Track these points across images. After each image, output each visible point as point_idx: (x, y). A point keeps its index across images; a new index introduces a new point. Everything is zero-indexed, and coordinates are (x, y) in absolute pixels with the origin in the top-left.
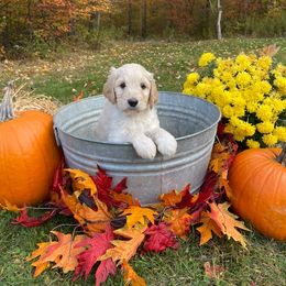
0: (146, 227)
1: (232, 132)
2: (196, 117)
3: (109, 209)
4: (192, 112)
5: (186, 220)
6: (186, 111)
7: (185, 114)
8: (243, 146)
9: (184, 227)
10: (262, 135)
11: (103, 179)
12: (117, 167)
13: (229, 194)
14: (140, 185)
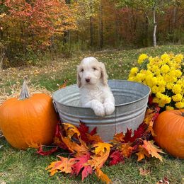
2: (137, 95)
3: (87, 145)
4: (135, 92)
6: (131, 91)
7: (130, 93)
8: (163, 109)
10: (175, 103)
11: (83, 128)
12: (91, 121)
13: (153, 134)
14: (104, 131)
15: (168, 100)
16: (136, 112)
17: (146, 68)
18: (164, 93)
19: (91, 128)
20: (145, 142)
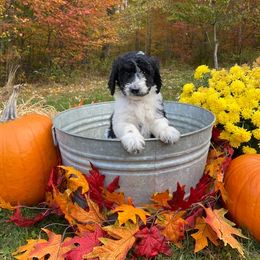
0: (137, 229)
1: (227, 138)
2: (192, 125)
3: (101, 210)
4: (189, 120)
5: (181, 225)
6: (183, 119)
7: (182, 122)
9: (178, 233)
10: (258, 141)
11: (96, 178)
12: (110, 165)
15: (247, 135)
16: (192, 152)
17: (206, 85)
18: (239, 125)
19: (110, 178)
20: (209, 211)
